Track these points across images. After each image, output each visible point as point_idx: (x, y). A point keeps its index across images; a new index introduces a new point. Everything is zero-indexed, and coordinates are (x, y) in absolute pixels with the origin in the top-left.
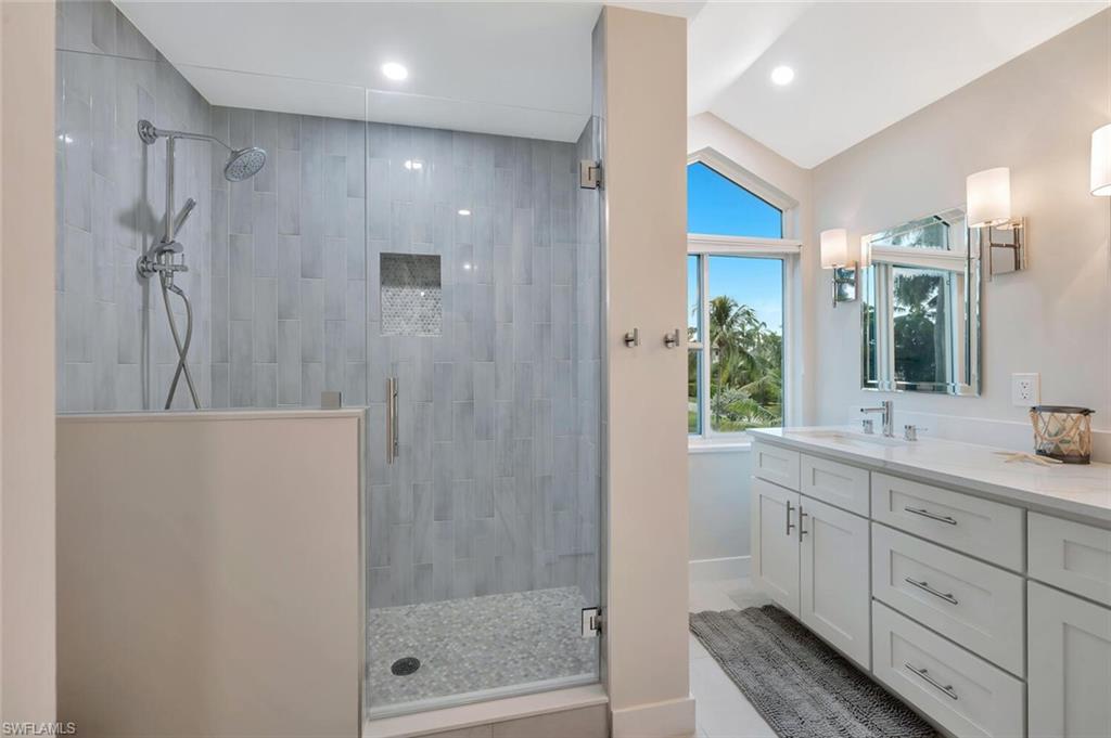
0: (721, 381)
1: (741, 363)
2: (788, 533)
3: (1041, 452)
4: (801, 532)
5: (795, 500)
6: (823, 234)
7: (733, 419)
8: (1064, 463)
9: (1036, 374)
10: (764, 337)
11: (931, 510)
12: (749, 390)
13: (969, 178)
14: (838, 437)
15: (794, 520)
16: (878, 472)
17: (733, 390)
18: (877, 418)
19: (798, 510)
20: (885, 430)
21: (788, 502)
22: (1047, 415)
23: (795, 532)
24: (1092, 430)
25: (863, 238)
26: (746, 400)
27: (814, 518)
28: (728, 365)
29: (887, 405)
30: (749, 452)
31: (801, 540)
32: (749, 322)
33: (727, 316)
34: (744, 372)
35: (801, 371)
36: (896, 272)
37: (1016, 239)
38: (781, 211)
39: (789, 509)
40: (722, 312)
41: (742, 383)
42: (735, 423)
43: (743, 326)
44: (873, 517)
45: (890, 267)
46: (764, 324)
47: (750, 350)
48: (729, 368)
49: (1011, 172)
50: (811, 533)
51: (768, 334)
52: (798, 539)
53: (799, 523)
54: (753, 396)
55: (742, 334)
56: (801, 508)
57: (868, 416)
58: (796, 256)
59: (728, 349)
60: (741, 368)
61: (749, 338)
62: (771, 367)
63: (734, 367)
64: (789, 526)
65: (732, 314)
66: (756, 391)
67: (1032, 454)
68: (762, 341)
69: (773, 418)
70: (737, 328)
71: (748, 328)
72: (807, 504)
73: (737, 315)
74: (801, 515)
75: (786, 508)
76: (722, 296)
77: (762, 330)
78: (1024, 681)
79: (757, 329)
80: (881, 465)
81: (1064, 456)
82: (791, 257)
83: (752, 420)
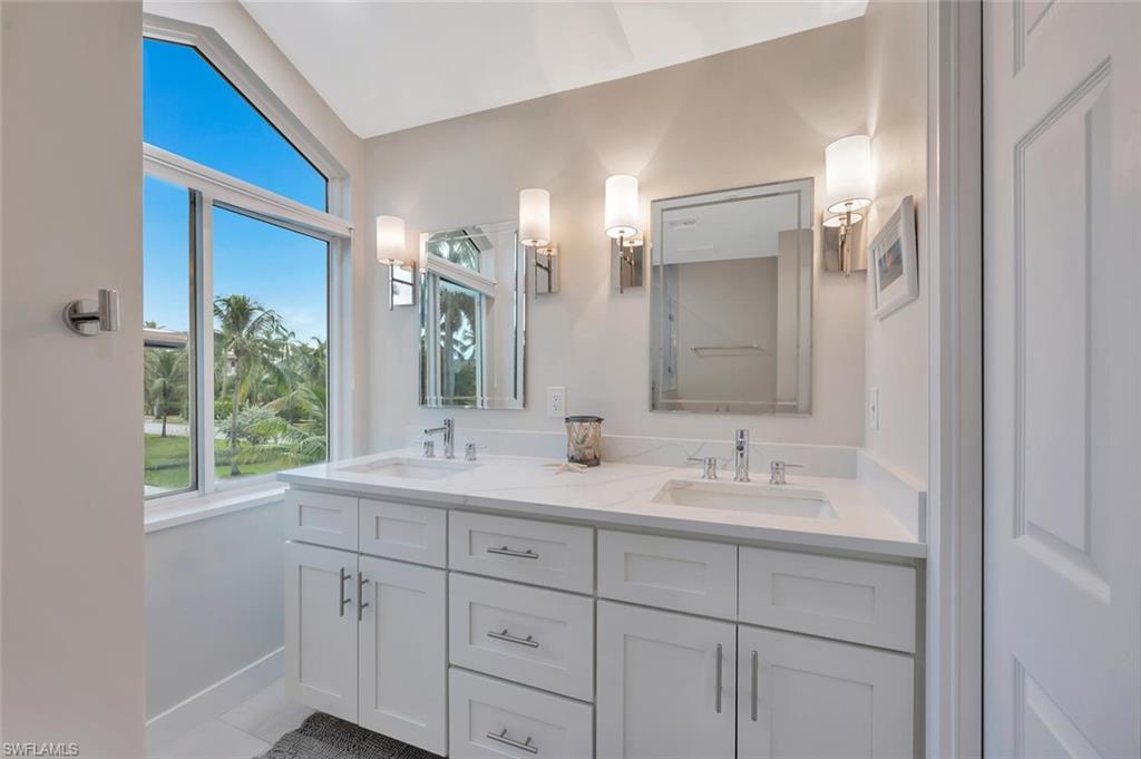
0: (239, 396)
1: (266, 376)
2: (342, 614)
3: (572, 459)
4: (361, 607)
5: (349, 563)
6: (380, 220)
7: (255, 442)
8: (589, 466)
9: (562, 388)
10: (293, 348)
11: (514, 546)
12: (276, 407)
13: (522, 193)
14: (397, 465)
15: (351, 589)
16: (456, 509)
17: (255, 408)
18: (438, 438)
19: (356, 578)
20: (446, 451)
21: (343, 570)
22: (576, 424)
23: (351, 609)
24: (602, 435)
25: (422, 235)
26: (272, 419)
27: (377, 583)
28: (248, 378)
29: (449, 423)
30: (282, 501)
31: (360, 618)
32: (277, 331)
33: (247, 319)
34: (269, 386)
35: (351, 386)
36: (442, 284)
37: (549, 263)
38: (327, 180)
39: (343, 579)
40: (238, 313)
41: (266, 400)
42: (257, 446)
43: (268, 334)
44: (450, 567)
45: (438, 278)
46: (293, 333)
47: (277, 362)
48: (249, 381)
49: (551, 197)
50: (372, 604)
51: (297, 345)
52: (356, 616)
53: (356, 595)
54: (281, 414)
55: (266, 342)
56: (360, 575)
57: (428, 438)
58: (346, 242)
59: (249, 361)
60: (266, 382)
61: (274, 348)
62: (302, 381)
63: (257, 381)
64: (343, 602)
65: (253, 318)
66: (285, 408)
67: (565, 461)
68: (291, 353)
69: (304, 437)
70: (260, 335)
71: (274, 336)
72: (367, 566)
73: (260, 320)
74: (361, 583)
75: (339, 578)
76: (240, 294)
77: (291, 340)
78: (594, 705)
79: (285, 338)
80: (461, 502)
81: (588, 460)
82: (339, 241)
83: (280, 441)
